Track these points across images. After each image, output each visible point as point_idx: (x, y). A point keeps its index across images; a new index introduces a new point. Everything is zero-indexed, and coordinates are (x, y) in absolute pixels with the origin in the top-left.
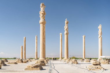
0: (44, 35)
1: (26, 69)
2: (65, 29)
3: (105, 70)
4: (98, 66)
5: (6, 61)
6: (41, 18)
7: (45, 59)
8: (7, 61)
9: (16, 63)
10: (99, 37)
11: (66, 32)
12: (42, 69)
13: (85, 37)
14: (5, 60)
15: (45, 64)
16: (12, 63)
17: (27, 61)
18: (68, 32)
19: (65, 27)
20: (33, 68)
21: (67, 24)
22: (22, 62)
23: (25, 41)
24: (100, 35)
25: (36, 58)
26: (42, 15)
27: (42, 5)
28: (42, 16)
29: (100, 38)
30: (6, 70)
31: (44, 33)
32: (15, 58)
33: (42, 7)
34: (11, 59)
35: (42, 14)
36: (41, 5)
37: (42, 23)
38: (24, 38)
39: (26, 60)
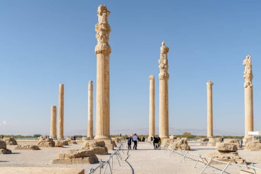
0: (105, 80)
1: (56, 161)
2: (161, 65)
3: (248, 164)
4: (231, 155)
5: (11, 142)
6: (98, 40)
7: (109, 137)
8: (15, 143)
9: (35, 148)
10: (245, 86)
11: (161, 73)
12: (95, 161)
13: (211, 85)
14: (11, 140)
15: (106, 150)
16: (25, 148)
17: (66, 143)
18: (167, 74)
19: (159, 61)
20: (73, 159)
21: (165, 55)
22: (53, 144)
23: (62, 94)
24: (247, 81)
25: (89, 136)
26: (101, 33)
27: (101, 9)
28: (102, 36)
29: (249, 87)
30: (8, 163)
31: (105, 75)
32: (37, 136)
33: (101, 14)
34: (27, 137)
35: (102, 30)
36: (99, 10)
37: (101, 52)
38: (60, 85)
39: (62, 141)
